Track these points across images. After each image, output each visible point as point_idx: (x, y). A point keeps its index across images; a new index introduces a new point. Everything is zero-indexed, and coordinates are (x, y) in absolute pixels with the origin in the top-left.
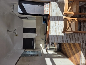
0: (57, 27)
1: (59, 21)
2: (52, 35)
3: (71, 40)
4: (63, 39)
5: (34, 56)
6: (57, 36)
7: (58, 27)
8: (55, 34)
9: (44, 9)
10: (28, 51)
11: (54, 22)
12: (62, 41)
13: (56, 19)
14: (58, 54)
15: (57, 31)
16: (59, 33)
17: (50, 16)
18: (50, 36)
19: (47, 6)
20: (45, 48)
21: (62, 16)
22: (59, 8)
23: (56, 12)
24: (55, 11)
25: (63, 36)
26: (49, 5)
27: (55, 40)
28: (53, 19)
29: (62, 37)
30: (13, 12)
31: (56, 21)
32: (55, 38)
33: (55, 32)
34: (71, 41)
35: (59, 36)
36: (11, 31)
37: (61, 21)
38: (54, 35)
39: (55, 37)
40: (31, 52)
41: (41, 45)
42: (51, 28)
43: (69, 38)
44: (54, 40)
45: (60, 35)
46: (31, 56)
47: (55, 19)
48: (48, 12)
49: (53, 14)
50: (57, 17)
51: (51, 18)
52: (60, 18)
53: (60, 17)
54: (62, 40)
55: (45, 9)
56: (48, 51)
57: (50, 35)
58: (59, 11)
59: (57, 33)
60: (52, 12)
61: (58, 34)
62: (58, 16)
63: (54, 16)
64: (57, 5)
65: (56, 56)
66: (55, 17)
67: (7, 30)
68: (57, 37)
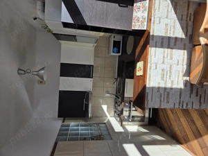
0: (166, 67)
1: (174, 50)
2: (153, 88)
3: (202, 101)
4: (180, 98)
5: (93, 139)
6: (165, 89)
7: (171, 66)
8: (162, 85)
9: (134, 16)
10: (72, 124)
11: (160, 50)
12: (180, 103)
13: (166, 43)
14: (152, 132)
15: (168, 76)
16: (172, 82)
17: (151, 34)
18: (147, 91)
19: (143, 6)
20: (115, 117)
21: (180, 37)
22: (176, 13)
23: (166, 25)
24: (164, 21)
25: (181, 89)
26: (147, 5)
27: (161, 101)
28: (159, 44)
29: (179, 93)
30: (35, 19)
31: (166, 50)
32: (161, 96)
33: (162, 78)
34: (200, 103)
35: (171, 89)
36: (29, 71)
37: (179, 49)
38: (159, 88)
39: (162, 91)
40: (82, 126)
41: (105, 107)
42: (150, 69)
43: (197, 96)
44: (158, 100)
45: (174, 87)
46: (85, 139)
47: (162, 42)
48: (146, 23)
49: (157, 30)
50: (169, 38)
51: (153, 39)
52: (175, 42)
53: (176, 38)
54: (178, 101)
55: (135, 14)
56: (124, 123)
57: (147, 86)
58: (174, 22)
59: (166, 81)
60: (155, 25)
61: (169, 86)
62: (172, 36)
63: (160, 35)
64: (170, 4)
65: (147, 138)
66: (163, 38)
67: (19, 70)
68: (166, 92)
